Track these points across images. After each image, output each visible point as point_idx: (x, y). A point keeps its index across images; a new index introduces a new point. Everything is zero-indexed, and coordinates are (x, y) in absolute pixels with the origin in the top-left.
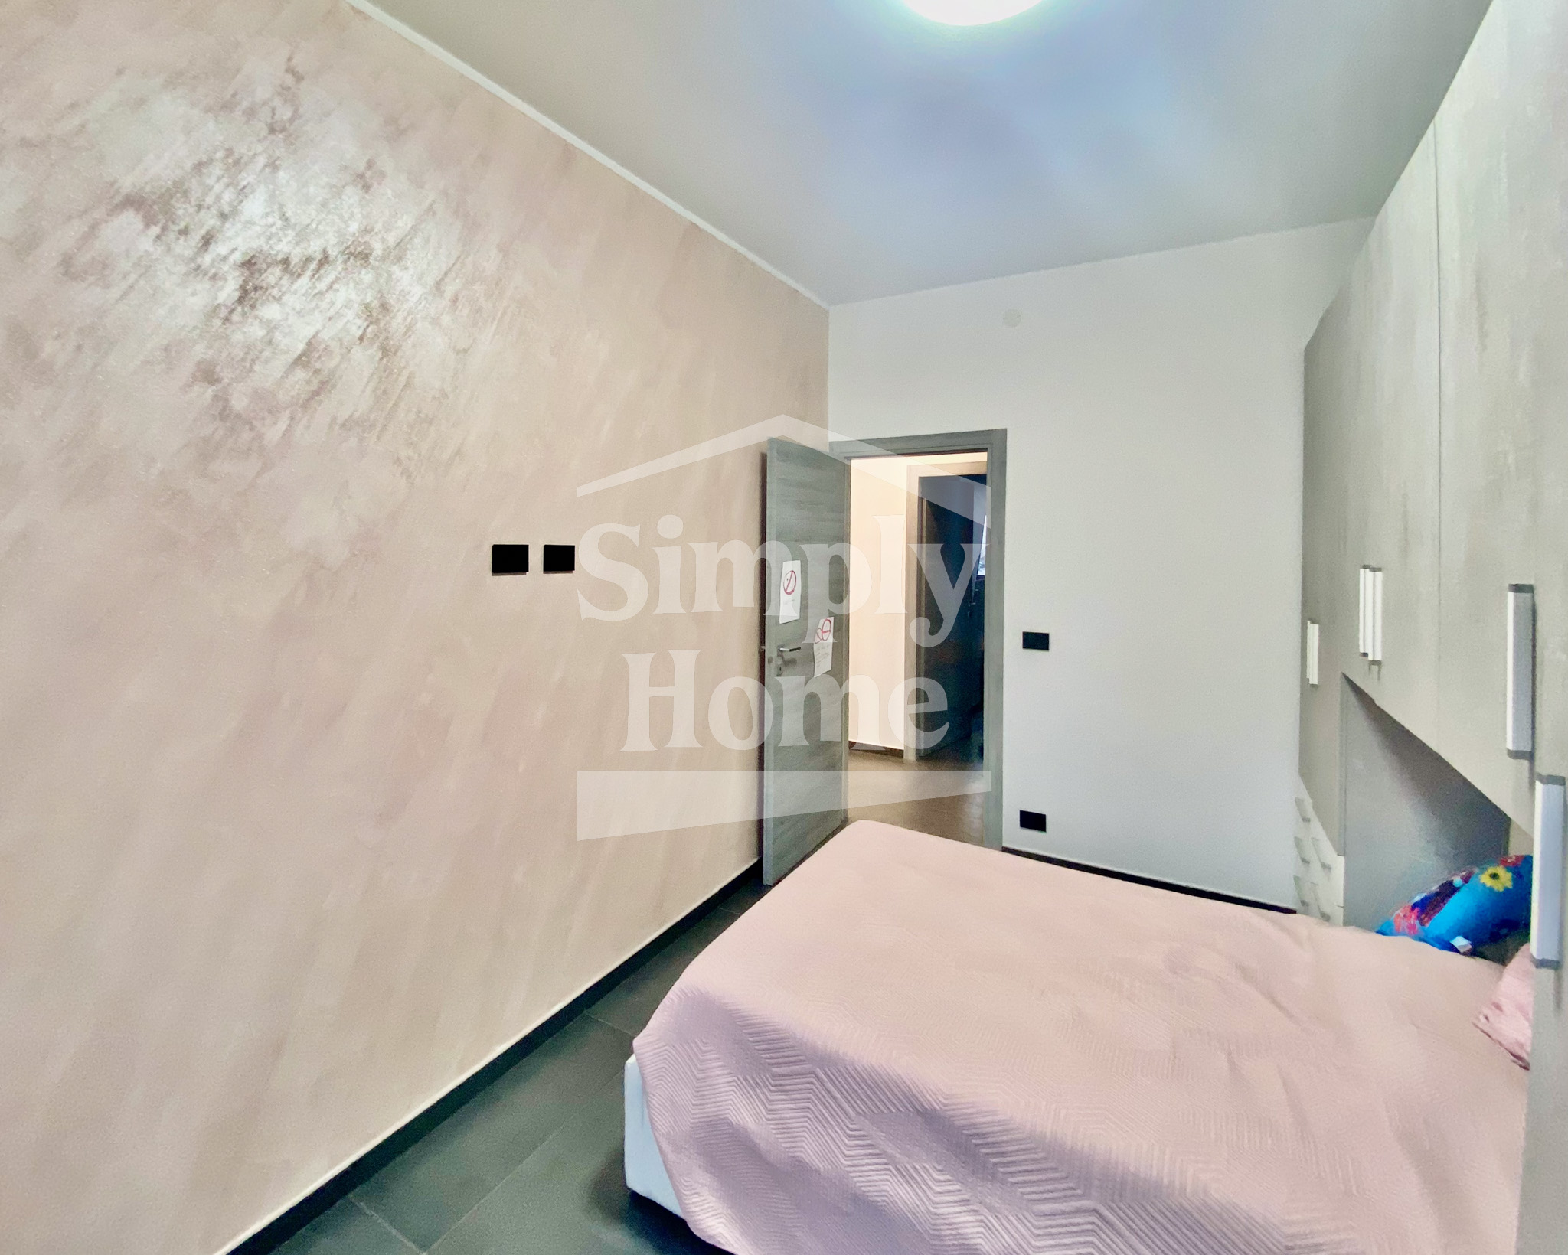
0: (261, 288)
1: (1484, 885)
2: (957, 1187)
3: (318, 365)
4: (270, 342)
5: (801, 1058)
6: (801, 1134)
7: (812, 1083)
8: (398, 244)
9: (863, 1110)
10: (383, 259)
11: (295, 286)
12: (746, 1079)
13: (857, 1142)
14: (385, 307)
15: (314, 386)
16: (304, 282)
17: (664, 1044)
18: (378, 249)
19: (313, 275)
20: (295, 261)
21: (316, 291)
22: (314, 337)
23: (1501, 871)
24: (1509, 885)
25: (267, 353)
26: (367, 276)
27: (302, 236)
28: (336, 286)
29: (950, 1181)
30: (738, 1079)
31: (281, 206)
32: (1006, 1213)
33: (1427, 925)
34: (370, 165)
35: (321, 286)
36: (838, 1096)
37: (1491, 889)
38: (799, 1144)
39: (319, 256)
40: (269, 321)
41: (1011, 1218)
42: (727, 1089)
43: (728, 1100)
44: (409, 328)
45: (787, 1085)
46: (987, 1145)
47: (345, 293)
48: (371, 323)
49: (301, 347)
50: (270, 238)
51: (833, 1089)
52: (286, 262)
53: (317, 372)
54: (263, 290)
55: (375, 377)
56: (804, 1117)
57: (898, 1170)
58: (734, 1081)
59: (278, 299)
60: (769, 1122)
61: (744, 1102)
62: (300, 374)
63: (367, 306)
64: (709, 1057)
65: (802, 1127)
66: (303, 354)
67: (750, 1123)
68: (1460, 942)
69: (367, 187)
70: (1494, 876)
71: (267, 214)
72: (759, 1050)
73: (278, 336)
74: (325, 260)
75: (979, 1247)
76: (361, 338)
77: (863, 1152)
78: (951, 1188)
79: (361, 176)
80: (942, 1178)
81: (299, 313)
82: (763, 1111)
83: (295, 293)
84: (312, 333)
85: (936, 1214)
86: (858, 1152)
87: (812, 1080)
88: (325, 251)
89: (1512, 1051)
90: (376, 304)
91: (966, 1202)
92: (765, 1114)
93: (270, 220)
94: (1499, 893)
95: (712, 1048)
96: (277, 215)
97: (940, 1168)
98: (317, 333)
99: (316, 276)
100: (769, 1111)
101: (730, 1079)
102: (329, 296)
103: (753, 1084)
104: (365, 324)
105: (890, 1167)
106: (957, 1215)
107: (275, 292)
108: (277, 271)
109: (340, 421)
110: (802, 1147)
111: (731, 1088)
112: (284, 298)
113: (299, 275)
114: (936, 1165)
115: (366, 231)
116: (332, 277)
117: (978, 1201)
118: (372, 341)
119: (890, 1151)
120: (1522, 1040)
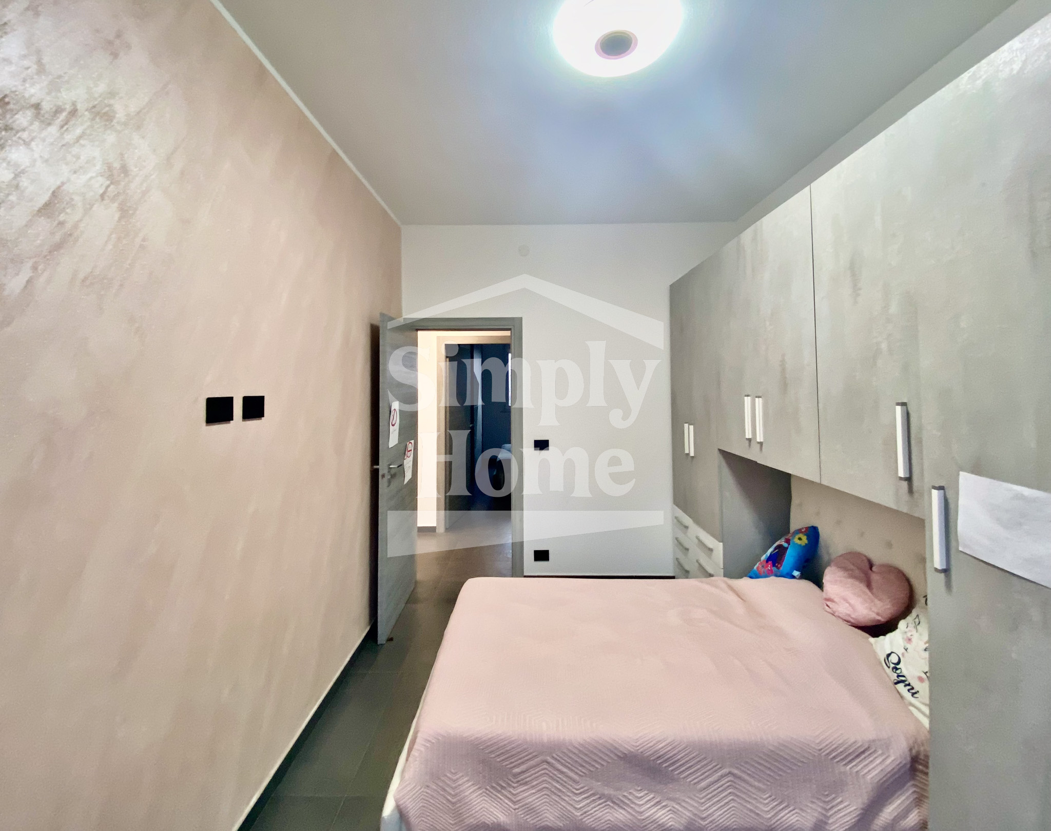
0: (12, 129)
1: (797, 544)
2: (652, 796)
3: (62, 217)
4: (17, 187)
5: (534, 754)
6: (543, 809)
7: (545, 769)
8: (138, 113)
9: (583, 772)
10: (125, 124)
11: (44, 134)
12: (493, 787)
13: (583, 796)
14: (124, 170)
15: (57, 237)
16: (53, 130)
17: (420, 787)
18: (120, 115)
19: (62, 127)
20: (46, 106)
21: (64, 142)
22: (59, 187)
23: (801, 535)
24: (806, 542)
25: (13, 198)
26: (111, 138)
27: (55, 86)
28: (82, 142)
29: (647, 794)
30: (486, 789)
31: (39, 52)
32: (684, 798)
33: (781, 568)
34: (118, 36)
35: (69, 137)
36: (565, 770)
37: (800, 545)
38: (544, 816)
39: (68, 107)
40: (16, 165)
41: (687, 800)
42: (479, 801)
43: (481, 809)
44: (144, 193)
45: (526, 778)
46: (666, 761)
47: (89, 151)
48: (112, 183)
49: (45, 198)
50: (24, 81)
51: (560, 767)
52: (37, 107)
53: (61, 223)
54: (14, 132)
55: (114, 236)
56: (543, 795)
57: (614, 802)
58: (483, 792)
59: (27, 144)
60: (517, 811)
61: (495, 805)
62: (44, 225)
63: (110, 168)
64: (460, 782)
65: (543, 803)
66: (47, 205)
67: (501, 817)
68: (796, 573)
69: (115, 55)
70: (800, 539)
71: (24, 57)
72: (500, 762)
73: (24, 182)
74: (74, 112)
75: (672, 827)
76: (102, 196)
77: (588, 801)
78: (648, 798)
79: (110, 43)
80: (642, 794)
81: (46, 161)
82: (510, 804)
83: (44, 140)
84: (58, 183)
85: (644, 819)
86: (586, 802)
87: (545, 766)
88: (74, 104)
89: (845, 618)
90: (117, 165)
91: (658, 803)
92: (512, 806)
93: (26, 63)
94: (804, 546)
95: (461, 774)
96: (34, 58)
97: (639, 788)
98: (63, 184)
99: (65, 128)
100: (514, 803)
101: (481, 792)
102: (75, 150)
103: (499, 789)
104: (108, 182)
105: (608, 803)
106: (656, 813)
107: (25, 135)
108: (29, 113)
109: (81, 276)
110: (546, 817)
111: (482, 799)
112: (33, 144)
113: (49, 124)
114: (636, 788)
115: (112, 94)
116: (78, 131)
117: (665, 798)
118: (113, 199)
119: (606, 792)
120: (848, 612)
